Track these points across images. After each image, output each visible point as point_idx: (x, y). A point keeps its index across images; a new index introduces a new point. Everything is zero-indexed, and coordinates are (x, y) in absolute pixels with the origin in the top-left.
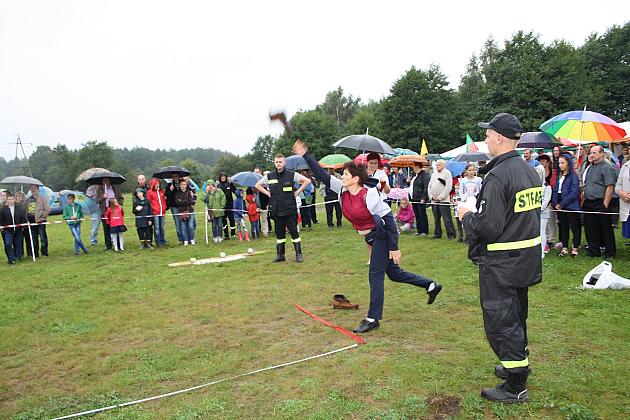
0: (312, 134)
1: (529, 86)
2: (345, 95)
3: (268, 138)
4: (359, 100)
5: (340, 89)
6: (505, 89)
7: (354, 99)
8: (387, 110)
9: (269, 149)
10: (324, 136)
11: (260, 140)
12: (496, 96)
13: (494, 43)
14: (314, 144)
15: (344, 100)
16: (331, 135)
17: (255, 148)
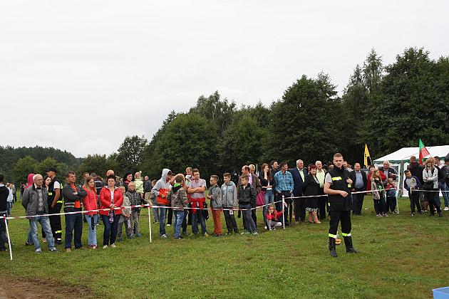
0: (195, 136)
1: (426, 98)
2: (221, 100)
3: (135, 139)
4: (233, 105)
5: (216, 93)
6: (403, 100)
7: (229, 104)
8: (281, 116)
9: (136, 150)
10: (206, 139)
11: (127, 141)
12: (393, 106)
13: (376, 57)
14: (198, 146)
15: (220, 105)
16: (212, 138)
17: (121, 149)
